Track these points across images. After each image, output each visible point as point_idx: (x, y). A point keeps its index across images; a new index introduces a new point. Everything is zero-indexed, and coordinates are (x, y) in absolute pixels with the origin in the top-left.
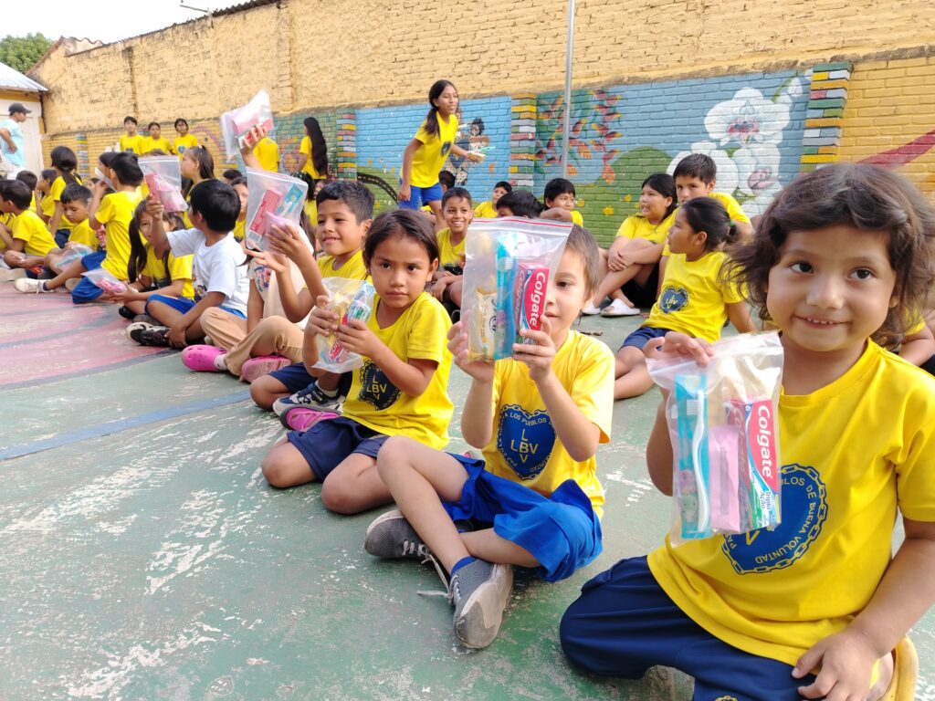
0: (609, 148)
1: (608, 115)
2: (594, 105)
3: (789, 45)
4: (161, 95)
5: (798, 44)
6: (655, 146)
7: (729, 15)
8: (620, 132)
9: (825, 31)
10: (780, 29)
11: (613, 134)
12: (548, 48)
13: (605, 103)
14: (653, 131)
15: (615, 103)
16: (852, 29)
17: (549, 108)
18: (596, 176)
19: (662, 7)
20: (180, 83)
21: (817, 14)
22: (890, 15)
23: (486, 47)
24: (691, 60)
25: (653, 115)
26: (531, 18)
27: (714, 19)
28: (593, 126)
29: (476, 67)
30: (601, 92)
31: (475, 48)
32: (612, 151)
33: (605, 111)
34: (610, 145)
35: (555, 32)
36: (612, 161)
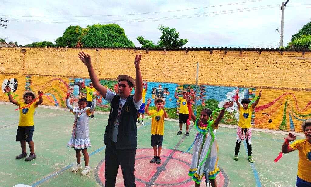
0: (204, 98)
1: (203, 91)
2: (199, 89)
3: (241, 82)
4: (38, 66)
5: (243, 82)
6: (215, 99)
7: (228, 74)
8: (206, 95)
9: (248, 81)
10: (239, 79)
11: (204, 95)
12: (184, 74)
13: (202, 88)
14: (214, 96)
15: (205, 89)
16: (253, 81)
17: (187, 88)
18: (200, 104)
19: (213, 70)
20: (48, 64)
21: (246, 77)
22: (259, 80)
23: (167, 71)
24: (220, 82)
26: (180, 67)
27: (224, 74)
28: (199, 93)
29: (164, 75)
30: (201, 86)
31: (163, 71)
35: (186, 71)
36: (204, 101)
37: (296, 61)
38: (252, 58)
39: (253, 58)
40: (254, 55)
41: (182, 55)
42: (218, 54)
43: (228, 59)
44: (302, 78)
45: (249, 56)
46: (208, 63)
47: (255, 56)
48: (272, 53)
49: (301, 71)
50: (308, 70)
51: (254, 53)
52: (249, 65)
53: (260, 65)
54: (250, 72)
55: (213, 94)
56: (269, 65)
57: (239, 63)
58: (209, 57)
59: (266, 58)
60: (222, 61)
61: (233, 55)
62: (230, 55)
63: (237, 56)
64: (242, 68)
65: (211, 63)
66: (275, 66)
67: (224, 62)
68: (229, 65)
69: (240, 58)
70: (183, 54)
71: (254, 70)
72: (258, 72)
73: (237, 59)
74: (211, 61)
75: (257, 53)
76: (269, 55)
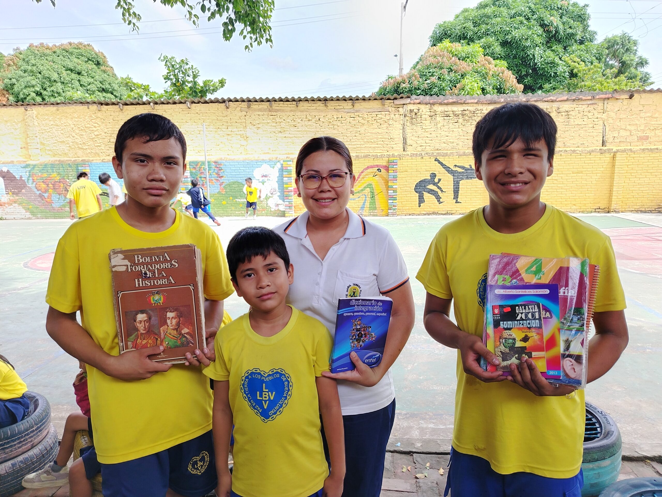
0: (221, 181)
1: (220, 170)
2: (213, 167)
3: (274, 151)
5: (277, 151)
6: (238, 181)
7: (255, 141)
8: (225, 176)
9: (283, 149)
10: (271, 147)
11: (222, 177)
13: (218, 166)
14: (237, 176)
15: (221, 166)
17: (195, 166)
18: (218, 191)
19: (232, 135)
21: (281, 144)
24: (245, 153)
25: (236, 171)
27: (250, 141)
28: (214, 173)
30: (215, 162)
32: (223, 182)
33: (218, 169)
34: (222, 180)
36: (223, 185)
37: (344, 115)
38: (286, 113)
39: (288, 113)
40: (289, 108)
41: (183, 112)
42: (238, 109)
43: (253, 117)
44: (352, 141)
45: (283, 110)
46: (225, 123)
47: (291, 111)
48: (313, 105)
49: (350, 130)
50: (358, 128)
51: (289, 106)
52: (283, 125)
53: (298, 125)
54: (285, 135)
55: (235, 174)
56: (310, 123)
57: (269, 121)
58: (225, 115)
59: (305, 113)
60: (245, 120)
61: (260, 110)
62: (255, 110)
63: (265, 111)
64: (274, 130)
65: (230, 124)
66: (318, 125)
67: (248, 122)
68: (255, 126)
69: (270, 113)
70: (184, 110)
71: (290, 132)
72: (296, 136)
73: (267, 116)
74: (229, 121)
75: (293, 106)
76: (309, 108)
